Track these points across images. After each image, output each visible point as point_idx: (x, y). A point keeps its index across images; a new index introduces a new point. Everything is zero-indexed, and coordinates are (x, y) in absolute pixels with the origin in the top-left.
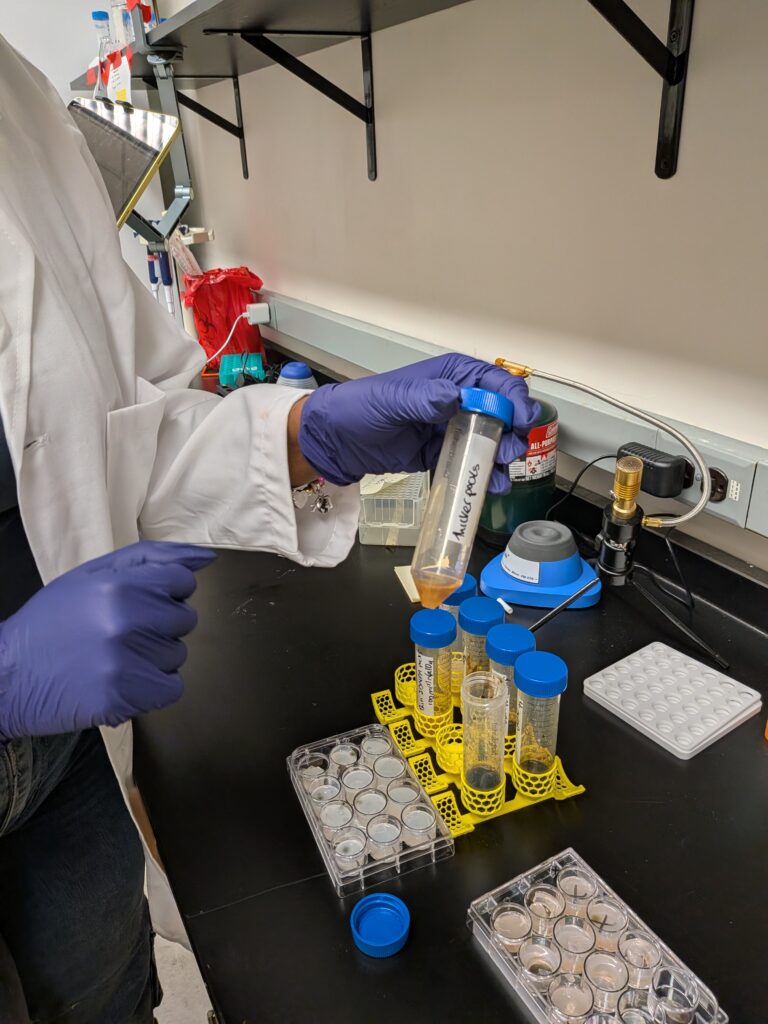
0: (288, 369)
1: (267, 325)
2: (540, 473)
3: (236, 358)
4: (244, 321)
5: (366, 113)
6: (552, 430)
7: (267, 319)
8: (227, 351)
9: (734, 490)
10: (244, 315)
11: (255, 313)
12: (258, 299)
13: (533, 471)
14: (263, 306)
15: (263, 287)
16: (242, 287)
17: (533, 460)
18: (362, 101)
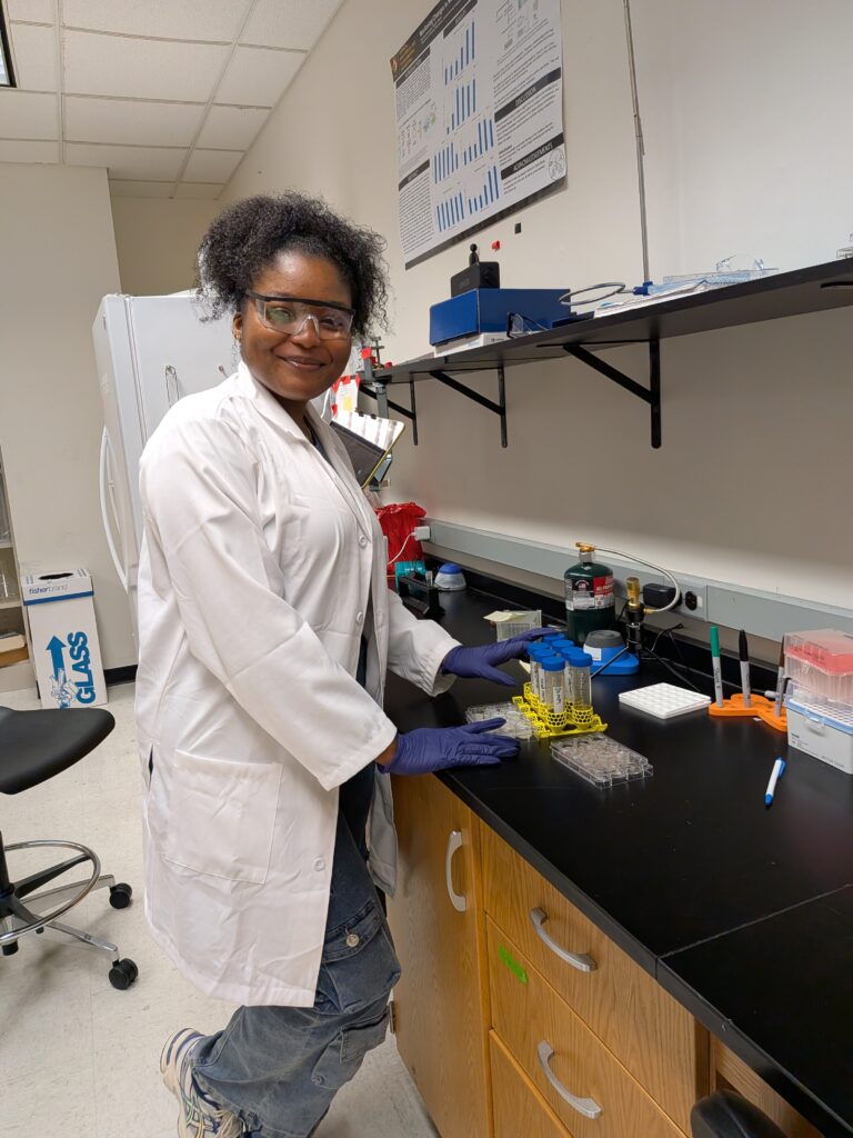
0: (444, 568)
1: (427, 541)
2: (603, 605)
3: (405, 564)
4: (412, 538)
5: (500, 410)
6: (608, 580)
7: (428, 537)
8: (400, 559)
9: (700, 601)
10: (413, 534)
11: (420, 533)
12: (422, 524)
13: (599, 603)
14: (426, 528)
15: (426, 516)
16: (412, 515)
17: (598, 597)
18: (498, 403)
